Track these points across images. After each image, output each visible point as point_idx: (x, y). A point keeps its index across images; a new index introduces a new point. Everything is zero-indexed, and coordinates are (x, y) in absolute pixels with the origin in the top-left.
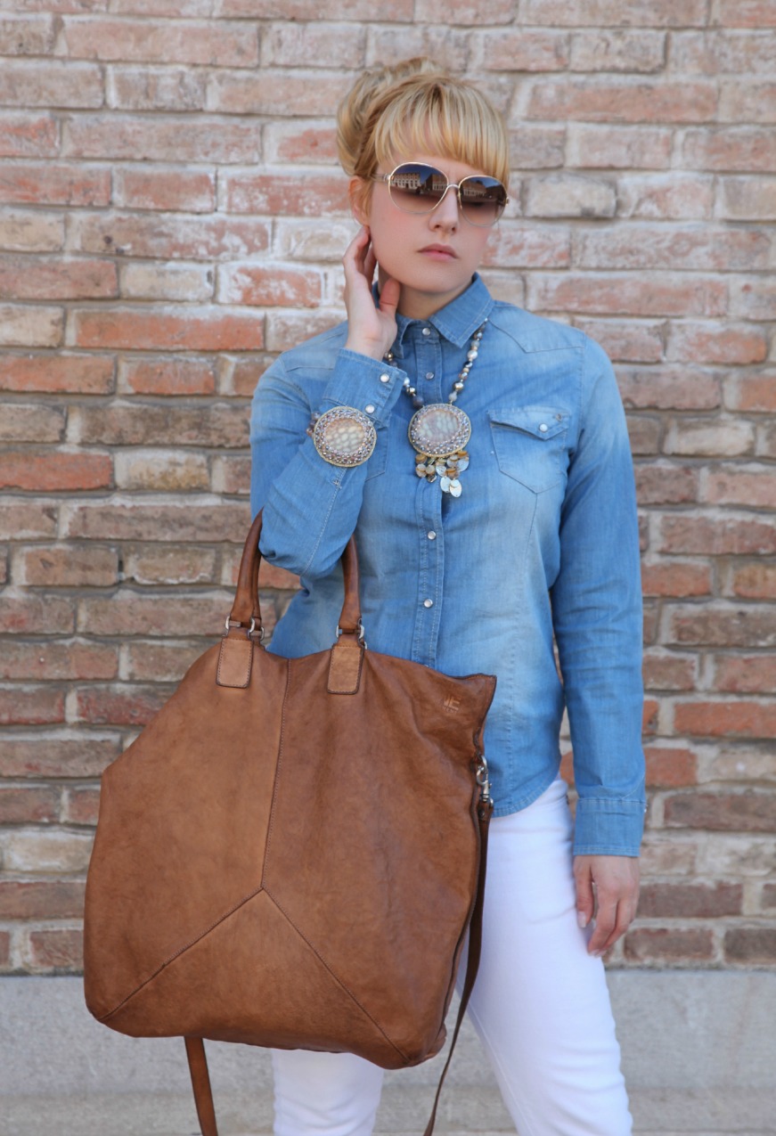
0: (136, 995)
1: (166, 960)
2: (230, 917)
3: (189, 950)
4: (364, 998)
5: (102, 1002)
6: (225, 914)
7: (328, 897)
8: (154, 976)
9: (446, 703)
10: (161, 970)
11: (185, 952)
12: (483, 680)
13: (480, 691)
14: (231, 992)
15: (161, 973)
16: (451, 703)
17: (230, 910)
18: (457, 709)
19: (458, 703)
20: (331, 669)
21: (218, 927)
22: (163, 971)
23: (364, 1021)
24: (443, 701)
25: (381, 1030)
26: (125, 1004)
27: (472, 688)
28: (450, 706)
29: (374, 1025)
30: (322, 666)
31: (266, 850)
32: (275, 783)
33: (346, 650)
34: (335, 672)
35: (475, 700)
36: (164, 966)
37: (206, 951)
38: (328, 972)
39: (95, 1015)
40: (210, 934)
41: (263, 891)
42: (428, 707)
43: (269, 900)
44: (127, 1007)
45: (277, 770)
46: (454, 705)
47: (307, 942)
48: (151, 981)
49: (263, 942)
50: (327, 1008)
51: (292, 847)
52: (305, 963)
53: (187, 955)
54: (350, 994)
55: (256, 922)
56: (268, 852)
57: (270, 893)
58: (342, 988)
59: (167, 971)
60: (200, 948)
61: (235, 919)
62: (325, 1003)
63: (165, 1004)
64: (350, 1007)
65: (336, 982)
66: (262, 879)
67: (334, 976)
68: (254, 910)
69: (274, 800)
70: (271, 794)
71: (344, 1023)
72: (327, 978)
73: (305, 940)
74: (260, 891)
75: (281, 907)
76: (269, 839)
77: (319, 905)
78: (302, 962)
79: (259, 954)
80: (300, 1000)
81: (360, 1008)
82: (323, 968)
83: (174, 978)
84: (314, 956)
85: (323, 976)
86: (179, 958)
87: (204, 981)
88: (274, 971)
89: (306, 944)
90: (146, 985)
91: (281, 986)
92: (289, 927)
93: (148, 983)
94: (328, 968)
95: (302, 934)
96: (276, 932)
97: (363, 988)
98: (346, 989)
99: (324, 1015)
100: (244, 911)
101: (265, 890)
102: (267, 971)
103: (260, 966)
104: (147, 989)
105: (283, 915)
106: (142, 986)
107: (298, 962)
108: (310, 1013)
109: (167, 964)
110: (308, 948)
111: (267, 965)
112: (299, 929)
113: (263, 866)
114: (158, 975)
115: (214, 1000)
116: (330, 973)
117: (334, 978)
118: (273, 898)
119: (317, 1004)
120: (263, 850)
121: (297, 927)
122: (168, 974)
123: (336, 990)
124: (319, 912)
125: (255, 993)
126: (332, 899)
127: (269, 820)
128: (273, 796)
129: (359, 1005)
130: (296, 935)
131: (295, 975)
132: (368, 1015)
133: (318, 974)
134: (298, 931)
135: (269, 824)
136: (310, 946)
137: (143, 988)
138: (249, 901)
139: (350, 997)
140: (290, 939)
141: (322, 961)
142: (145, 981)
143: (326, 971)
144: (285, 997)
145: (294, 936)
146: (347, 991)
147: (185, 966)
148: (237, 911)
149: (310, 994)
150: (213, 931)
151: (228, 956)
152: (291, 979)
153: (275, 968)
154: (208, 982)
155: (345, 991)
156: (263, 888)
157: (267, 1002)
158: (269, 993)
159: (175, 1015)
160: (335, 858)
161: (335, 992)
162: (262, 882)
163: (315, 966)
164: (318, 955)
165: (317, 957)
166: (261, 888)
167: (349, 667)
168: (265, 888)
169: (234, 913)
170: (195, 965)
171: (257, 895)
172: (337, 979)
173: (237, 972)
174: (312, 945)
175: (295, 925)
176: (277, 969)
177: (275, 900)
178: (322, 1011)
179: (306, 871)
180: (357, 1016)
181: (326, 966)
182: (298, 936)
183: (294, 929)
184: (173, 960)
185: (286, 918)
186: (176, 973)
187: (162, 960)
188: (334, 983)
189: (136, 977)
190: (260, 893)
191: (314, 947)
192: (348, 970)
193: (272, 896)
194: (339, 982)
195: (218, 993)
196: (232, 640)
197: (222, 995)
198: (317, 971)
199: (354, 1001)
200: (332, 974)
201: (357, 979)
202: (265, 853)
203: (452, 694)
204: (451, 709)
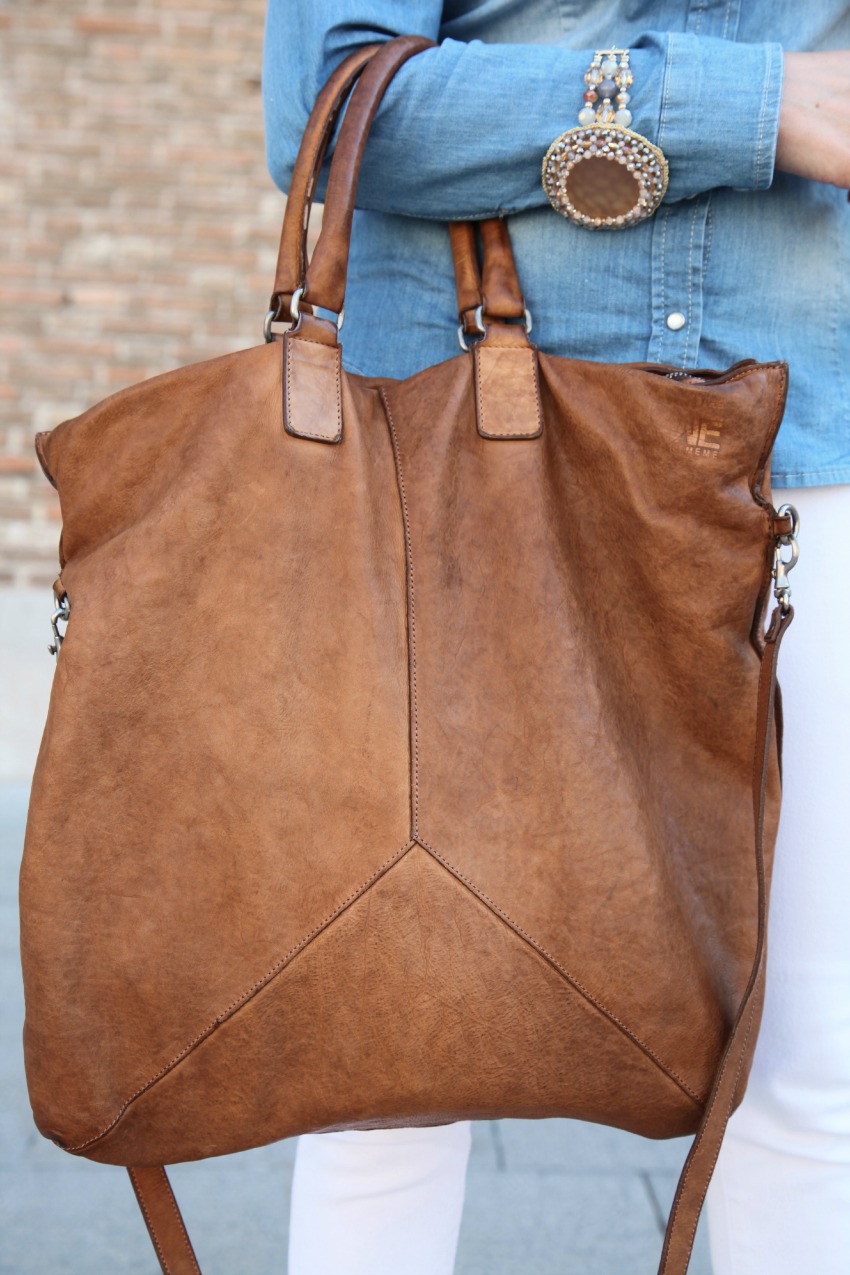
0: (153, 1089)
1: (220, 1016)
2: (352, 908)
3: (267, 987)
4: (645, 1029)
5: (83, 1116)
6: (340, 903)
7: (556, 842)
8: (195, 1047)
9: (692, 440)
10: (211, 1033)
11: (263, 992)
12: (762, 376)
13: (759, 401)
14: (368, 1055)
15: (211, 1038)
16: (702, 437)
17: (350, 893)
18: (717, 447)
19: (716, 434)
20: (480, 392)
21: (328, 932)
22: (216, 1033)
23: (644, 1071)
24: (685, 435)
25: (675, 1080)
26: (129, 1109)
27: (741, 395)
28: (702, 443)
29: (662, 1074)
30: (461, 386)
31: (411, 764)
32: (408, 629)
33: (503, 354)
34: (490, 398)
35: (750, 421)
36: (217, 1025)
37: (304, 981)
38: (571, 989)
39: (61, 1142)
40: (313, 946)
41: (416, 849)
42: (657, 452)
43: (433, 865)
44: (134, 1114)
45: (407, 603)
46: (710, 439)
47: (520, 936)
48: (188, 1058)
49: (429, 949)
50: (570, 1058)
51: (460, 753)
52: (520, 978)
53: (266, 996)
54: (615, 1023)
55: (408, 912)
56: (415, 768)
57: (432, 851)
58: (599, 1015)
59: (225, 1033)
60: (291, 977)
61: (364, 911)
62: (566, 1049)
63: (221, 1099)
64: (615, 1048)
65: (588, 1006)
66: (412, 825)
67: (584, 995)
68: (403, 889)
69: (412, 662)
70: (405, 651)
71: (604, 1079)
72: (567, 999)
73: (516, 932)
74: (410, 849)
75: (458, 875)
76: (414, 743)
77: (537, 859)
78: (514, 977)
79: (422, 975)
80: (514, 1050)
81: (636, 1049)
82: (559, 982)
83: (241, 1046)
84: (538, 962)
85: (560, 1000)
86: (249, 1006)
87: (303, 1041)
88: (458, 1003)
89: (520, 940)
90: (178, 1067)
91: (473, 1029)
92: (479, 911)
93: (182, 1063)
94: (570, 983)
95: (509, 921)
96: (454, 926)
97: (643, 1009)
98: (606, 1016)
99: (563, 1071)
100: (382, 894)
101: (420, 845)
102: (443, 1004)
103: (426, 997)
104: (181, 1075)
105: (463, 889)
106: (169, 1070)
107: (507, 977)
108: (535, 1073)
109: (225, 1021)
110: (525, 947)
111: (442, 994)
112: (501, 914)
113: (411, 797)
114: (205, 1044)
115: (330, 1075)
116: (574, 991)
117: (583, 1000)
118: (440, 859)
119: (548, 1053)
120: (407, 766)
121: (497, 911)
122: (228, 1040)
123: (588, 1021)
124: (540, 873)
125: (420, 1051)
126: (564, 846)
127: (410, 703)
128: (409, 656)
129: (635, 1042)
130: (494, 926)
131: (503, 1003)
132: (653, 1059)
133: (548, 995)
134: (499, 917)
135: (410, 712)
136: (528, 943)
137: (170, 1074)
138: (390, 871)
139: (616, 1029)
140: (484, 936)
141: (556, 968)
142: (176, 1060)
143: (566, 989)
144: (482, 1049)
145: (490, 928)
146: (610, 1019)
147: (264, 1017)
148: (366, 896)
149: (535, 1037)
150: (316, 939)
151: (356, 987)
152: (494, 1014)
153: (459, 997)
154: (313, 1042)
155: (606, 1020)
156: (417, 842)
157: (446, 1064)
158: (449, 1046)
159: (246, 1116)
160: (558, 762)
161: (587, 1025)
162: (411, 830)
163: (544, 982)
164: (547, 960)
165: (544, 964)
166: (413, 842)
167: (517, 387)
168: (419, 841)
169: (359, 901)
170: (282, 1013)
171: (406, 857)
172: (591, 1002)
173: (379, 1015)
174: (531, 940)
175: (492, 906)
176: (463, 998)
177: (444, 863)
178: (559, 1065)
179: (501, 798)
180: (630, 1062)
181: (566, 978)
182: (500, 926)
183: (491, 915)
184: (238, 1010)
185: (469, 896)
186: (245, 1037)
187: (214, 1014)
188: (584, 1009)
189: (156, 1053)
190: (410, 853)
191: (536, 944)
192: (611, 981)
193: (436, 855)
194: (594, 1005)
195: (339, 1059)
196: (302, 342)
197: (349, 1062)
198: (549, 991)
199: (625, 1038)
200: (580, 992)
201: (629, 994)
202: (411, 770)
203: (701, 421)
204: (702, 449)
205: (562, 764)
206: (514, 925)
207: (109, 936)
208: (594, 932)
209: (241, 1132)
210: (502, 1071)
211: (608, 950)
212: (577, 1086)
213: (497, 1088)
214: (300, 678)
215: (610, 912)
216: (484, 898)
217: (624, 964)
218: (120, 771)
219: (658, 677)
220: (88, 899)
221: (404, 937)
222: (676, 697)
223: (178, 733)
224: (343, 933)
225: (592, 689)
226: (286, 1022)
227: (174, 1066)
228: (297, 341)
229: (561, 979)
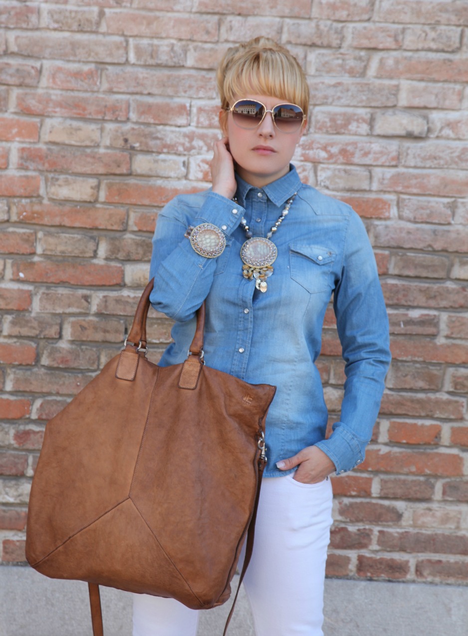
0: (53, 553)
1: (71, 535)
2: (109, 513)
3: (84, 530)
4: (180, 566)
5: (34, 556)
6: (107, 509)
7: (166, 506)
8: (64, 543)
9: (245, 399)
10: (68, 540)
12: (267, 388)
13: (265, 394)
14: (106, 556)
15: (68, 542)
16: (247, 399)
17: (110, 508)
18: (251, 403)
19: (251, 399)
20: (182, 374)
21: (102, 518)
22: (69, 540)
23: (179, 579)
24: (243, 397)
25: (188, 585)
26: (47, 558)
27: (261, 392)
28: (247, 401)
29: (184, 582)
30: (177, 372)
31: (133, 475)
32: (143, 437)
33: (192, 364)
34: (184, 376)
35: (261, 398)
36: (70, 538)
37: (95, 531)
38: (161, 549)
40: (97, 521)
41: (129, 499)
42: (233, 400)
43: (132, 505)
44: (48, 560)
45: (145, 430)
46: (249, 400)
48: (62, 546)
49: (127, 529)
50: (159, 570)
51: (148, 475)
52: (149, 542)
53: (83, 532)
54: (172, 562)
55: (123, 516)
57: (133, 500)
58: (168, 559)
59: (71, 540)
60: (91, 529)
61: (113, 514)
62: (158, 567)
63: (69, 560)
64: (172, 570)
65: (166, 555)
66: (130, 492)
68: (124, 510)
69: (141, 446)
70: (140, 443)
71: (168, 579)
72: (160, 552)
73: (150, 529)
74: (127, 499)
75: (139, 509)
76: (136, 469)
77: (160, 509)
78: (147, 542)
79: (124, 535)
80: (144, 564)
81: (177, 571)
82: (159, 546)
83: (75, 545)
84: (154, 539)
85: (158, 551)
86: (78, 534)
88: (131, 546)
89: (150, 531)
91: (134, 554)
92: (141, 520)
94: (162, 547)
95: (149, 525)
96: (134, 523)
97: (180, 560)
99: (157, 574)
100: (118, 510)
101: (131, 498)
102: (127, 545)
103: (123, 542)
104: (60, 551)
105: (139, 513)
107: (145, 541)
108: (149, 572)
109: (72, 537)
111: (127, 542)
113: (131, 483)
114: (66, 543)
115: (96, 560)
117: (164, 553)
118: (135, 504)
119: (153, 567)
121: (146, 521)
122: (72, 542)
123: (165, 560)
124: (160, 513)
125: (119, 558)
126: (168, 507)
129: (177, 569)
130: (145, 526)
131: (143, 549)
132: (182, 576)
134: (147, 523)
136: (153, 533)
137: (57, 550)
138: (121, 504)
139: (172, 564)
140: (141, 528)
142: (59, 545)
144: (136, 561)
145: (143, 526)
146: (171, 560)
147: (82, 539)
148: (114, 509)
149: (150, 561)
150: (99, 519)
151: (106, 535)
152: (140, 551)
154: (94, 549)
157: (126, 563)
158: (127, 558)
159: (74, 567)
160: (171, 483)
162: (129, 494)
163: (155, 545)
165: (156, 539)
166: (129, 497)
167: (192, 374)
169: (112, 510)
170: (87, 539)
171: (126, 501)
173: (110, 544)
175: (145, 519)
176: (133, 545)
178: (156, 571)
179: (155, 489)
180: (176, 576)
181: (161, 545)
183: (144, 522)
184: (75, 534)
185: (140, 515)
186: (77, 542)
187: (69, 534)
188: (164, 556)
189: (54, 543)
192: (173, 549)
193: (134, 502)
195: (99, 556)
196: (127, 353)
197: (101, 557)
198: (156, 548)
199: (174, 568)
200: (164, 550)
201: (177, 555)
202: (133, 477)
203: (248, 394)
204: (247, 402)
206: (150, 527)
211: (173, 540)
215: (176, 529)
216: (144, 517)
217: (177, 545)
221: (121, 523)
224: (106, 518)
227: (58, 547)
228: (125, 352)
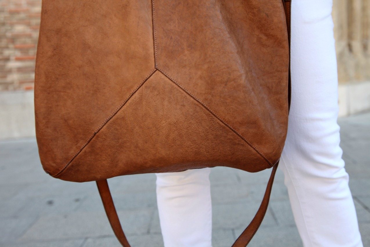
0: (77, 157)
2: (137, 93)
3: (111, 120)
4: (242, 130)
5: (54, 165)
6: (132, 91)
7: (206, 66)
8: (89, 142)
10: (93, 137)
11: (109, 122)
14: (146, 143)
15: (94, 139)
17: (135, 88)
21: (129, 101)
22: (95, 137)
23: (243, 145)
25: (254, 149)
26: (70, 164)
29: (249, 146)
31: (154, 43)
36: (95, 134)
37: (123, 118)
38: (214, 117)
39: (51, 174)
40: (125, 107)
41: (157, 72)
43: (163, 76)
44: (72, 166)
47: (195, 99)
48: (87, 146)
49: (164, 106)
50: (216, 141)
51: (171, 38)
52: (196, 114)
53: (110, 123)
54: (230, 128)
55: (156, 93)
56: (155, 44)
57: (163, 72)
58: (225, 126)
59: (98, 137)
60: (118, 117)
61: (141, 93)
62: (214, 138)
63: (100, 159)
64: (231, 137)
65: (221, 123)
66: (155, 63)
67: (219, 119)
68: (153, 85)
69: (153, 9)
70: (151, 6)
71: (229, 149)
72: (213, 121)
73: (193, 98)
74: (155, 72)
75: (172, 79)
76: (155, 36)
77: (199, 73)
78: (194, 113)
79: (162, 114)
80: (196, 139)
81: (239, 137)
82: (210, 114)
83: (104, 141)
84: (202, 108)
85: (210, 121)
86: (105, 127)
87: (125, 139)
88: (175, 123)
89: (195, 101)
90: (84, 149)
91: (181, 132)
92: (180, 92)
93: (85, 147)
94: (213, 115)
95: (191, 94)
96: (172, 97)
97: (240, 123)
98: (227, 126)
99: (214, 146)
100: (146, 87)
101: (158, 70)
102: (170, 124)
103: (164, 122)
104: (85, 152)
105: (174, 84)
106: (81, 150)
107: (191, 114)
108: (204, 147)
109: (97, 132)
110: (197, 103)
111: (169, 120)
112: (188, 92)
113: (154, 54)
114: (92, 141)
115: (135, 150)
116: (215, 118)
117: (219, 121)
118: (166, 74)
119: (208, 140)
120: (153, 44)
121: (186, 91)
122: (99, 139)
123: (221, 128)
124: (201, 78)
125: (164, 140)
126: (209, 67)
127: (153, 23)
128: (152, 7)
129: (238, 135)
130: (186, 96)
131: (191, 123)
132: (245, 141)
133: (206, 119)
134: (187, 93)
135: (153, 26)
136: (198, 101)
137: (82, 151)
138: (148, 79)
139: (231, 130)
140: (182, 100)
141: (208, 110)
142: (83, 146)
143: (212, 117)
144: (185, 139)
145: (185, 97)
146: (228, 127)
147: (110, 131)
148: (141, 88)
149: (203, 134)
150: (126, 104)
151: (140, 119)
152: (188, 126)
153: (175, 121)
154: (128, 139)
155: (227, 128)
156: (157, 69)
157: (173, 145)
158: (173, 138)
159: (108, 165)
160: (206, 38)
161: (221, 130)
162: (155, 65)
163: (204, 115)
164: (205, 107)
165: (204, 108)
166: (156, 69)
168: (158, 69)
169: (139, 90)
170: (117, 130)
171: (154, 74)
172: (221, 121)
173: (148, 128)
174: (199, 100)
175: (185, 89)
176: (177, 121)
177: (167, 76)
178: (212, 144)
179: (186, 52)
180: (237, 142)
181: (212, 113)
182: (188, 96)
183: (184, 93)
184: (101, 128)
185: (177, 86)
186: (105, 137)
187: (93, 130)
188: (219, 124)
189: (76, 144)
190: (155, 73)
191: (201, 102)
192: (228, 114)
193: (164, 73)
194: (223, 122)
195: (137, 145)
197: (140, 145)
198: (206, 118)
199: (235, 133)
200: (217, 118)
201: (235, 118)
202: (154, 45)
205: (207, 39)
206: (193, 96)
207: (58, 106)
208: (221, 97)
209: (108, 170)
210: (193, 147)
211: (226, 103)
212: (219, 151)
213: (192, 153)
214: (115, 15)
215: (226, 90)
216: (181, 87)
217: (232, 108)
218: (55, 50)
219: (246, 11)
220: (49, 93)
221: (155, 101)
222: (253, 17)
223: (74, 36)
224: (134, 101)
225: (218, 13)
226: (119, 133)
227: (83, 148)
229: (210, 113)
